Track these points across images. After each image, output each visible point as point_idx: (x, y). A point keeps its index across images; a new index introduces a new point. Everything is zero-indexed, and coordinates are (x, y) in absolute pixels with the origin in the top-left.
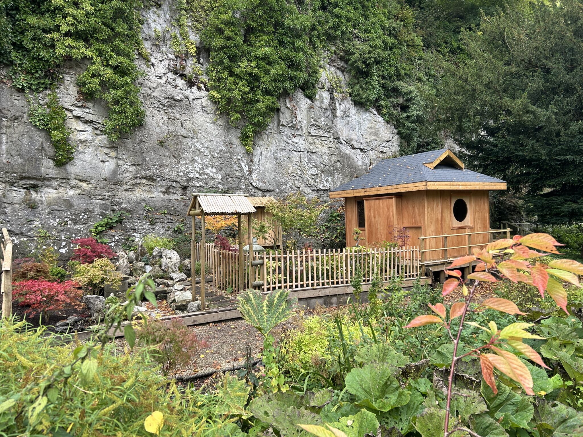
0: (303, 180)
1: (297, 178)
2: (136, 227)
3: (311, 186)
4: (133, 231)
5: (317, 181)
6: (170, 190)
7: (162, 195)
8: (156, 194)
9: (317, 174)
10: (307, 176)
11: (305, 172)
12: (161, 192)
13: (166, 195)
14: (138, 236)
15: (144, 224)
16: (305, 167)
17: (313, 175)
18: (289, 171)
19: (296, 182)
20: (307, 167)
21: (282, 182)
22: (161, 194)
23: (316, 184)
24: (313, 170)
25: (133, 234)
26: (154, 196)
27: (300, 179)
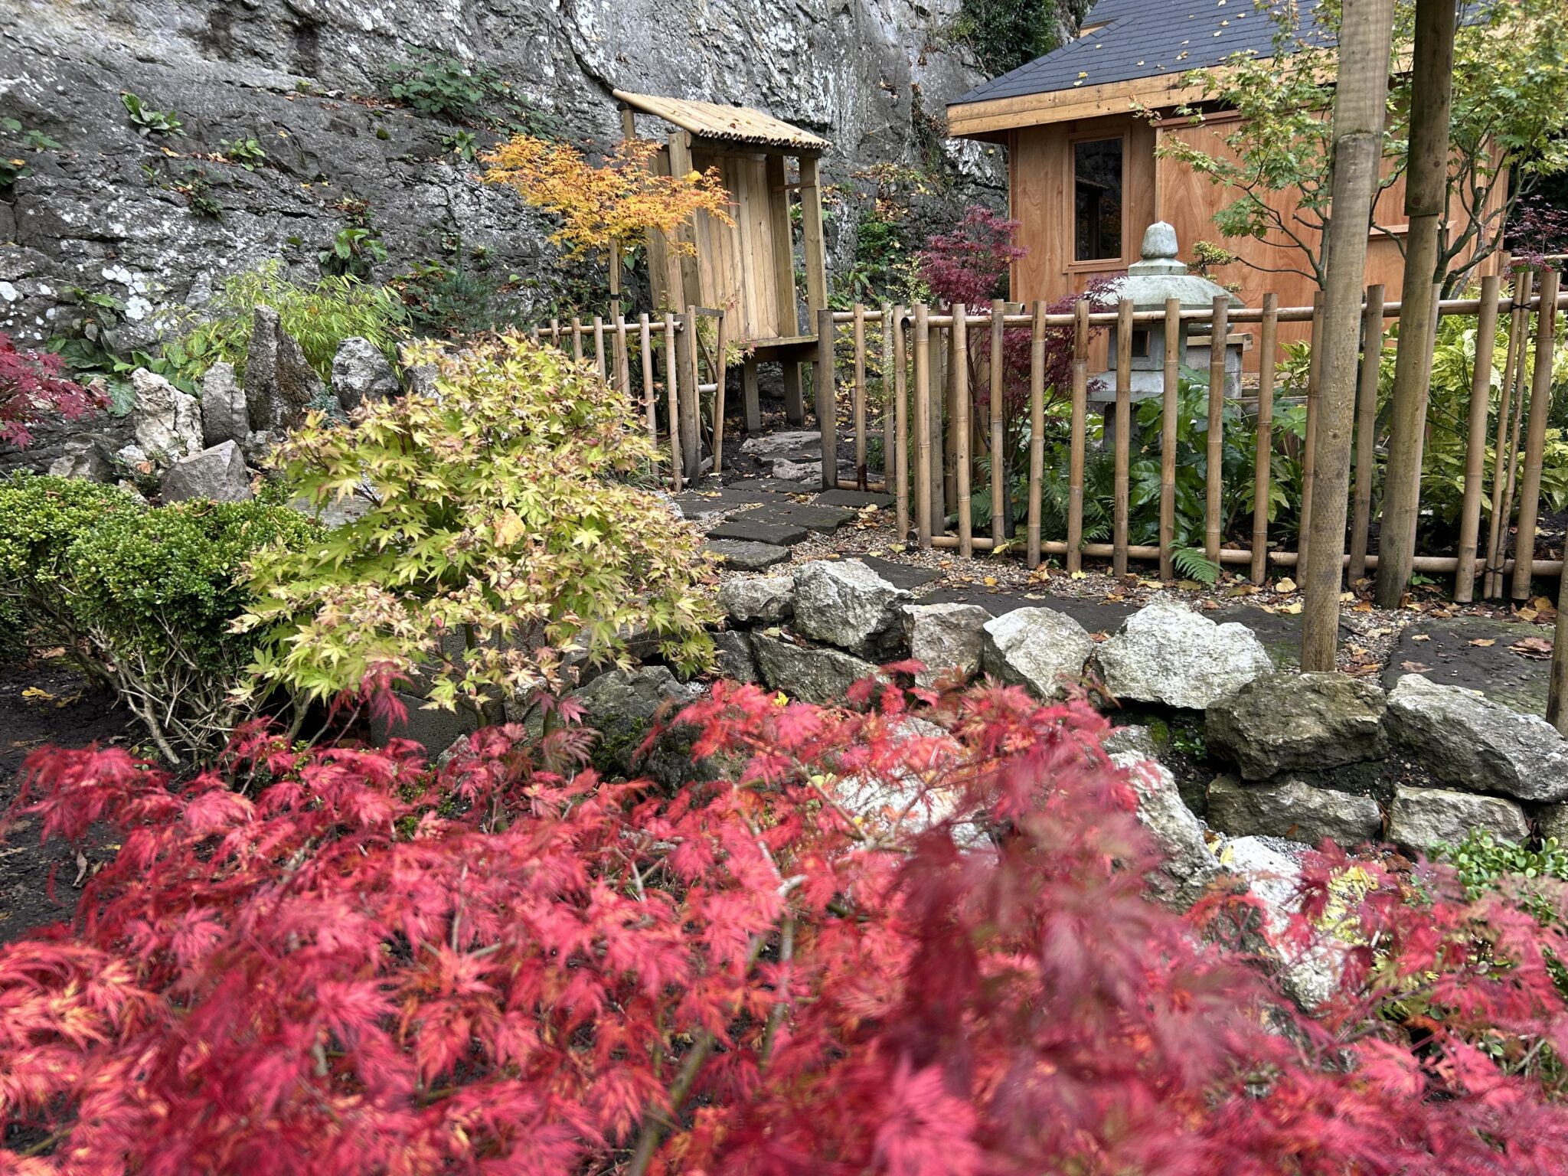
0: (749, 73)
1: (731, 58)
2: (118, 229)
3: (780, 104)
4: (99, 249)
5: (796, 80)
6: (236, 31)
7: (190, 55)
8: (164, 43)
9: (794, 53)
10: (765, 56)
11: (755, 35)
12: (187, 32)
13: (213, 54)
14: (141, 288)
15: (160, 213)
16: (754, 13)
17: (784, 54)
18: (701, 22)
19: (728, 78)
20: (760, 14)
21: (684, 70)
22: (186, 43)
23: (794, 96)
24: (783, 34)
25: (108, 274)
26: (157, 51)
27: (741, 65)
